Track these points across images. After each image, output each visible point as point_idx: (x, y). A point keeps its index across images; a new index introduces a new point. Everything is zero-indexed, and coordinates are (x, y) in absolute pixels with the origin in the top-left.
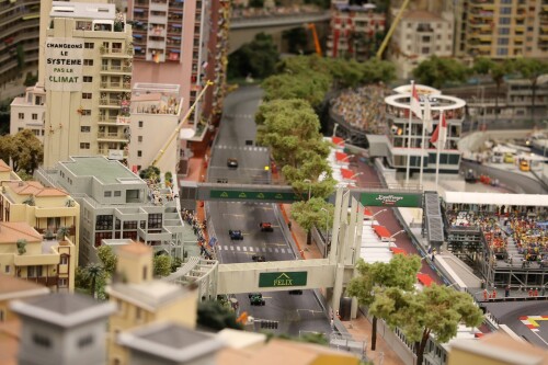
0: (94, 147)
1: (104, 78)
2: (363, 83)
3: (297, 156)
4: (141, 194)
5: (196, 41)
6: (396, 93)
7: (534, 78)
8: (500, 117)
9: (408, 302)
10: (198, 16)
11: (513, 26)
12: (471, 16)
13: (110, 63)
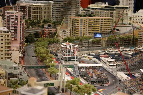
0: (4, 58)
1: (5, 43)
2: (53, 43)
3: (46, 58)
4: (17, 68)
5: (20, 35)
6: (63, 44)
7: (88, 40)
8: (82, 49)
9: (80, 88)
10: (20, 30)
11: (83, 30)
12: (74, 28)
13: (7, 40)
